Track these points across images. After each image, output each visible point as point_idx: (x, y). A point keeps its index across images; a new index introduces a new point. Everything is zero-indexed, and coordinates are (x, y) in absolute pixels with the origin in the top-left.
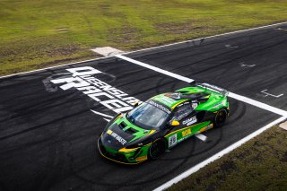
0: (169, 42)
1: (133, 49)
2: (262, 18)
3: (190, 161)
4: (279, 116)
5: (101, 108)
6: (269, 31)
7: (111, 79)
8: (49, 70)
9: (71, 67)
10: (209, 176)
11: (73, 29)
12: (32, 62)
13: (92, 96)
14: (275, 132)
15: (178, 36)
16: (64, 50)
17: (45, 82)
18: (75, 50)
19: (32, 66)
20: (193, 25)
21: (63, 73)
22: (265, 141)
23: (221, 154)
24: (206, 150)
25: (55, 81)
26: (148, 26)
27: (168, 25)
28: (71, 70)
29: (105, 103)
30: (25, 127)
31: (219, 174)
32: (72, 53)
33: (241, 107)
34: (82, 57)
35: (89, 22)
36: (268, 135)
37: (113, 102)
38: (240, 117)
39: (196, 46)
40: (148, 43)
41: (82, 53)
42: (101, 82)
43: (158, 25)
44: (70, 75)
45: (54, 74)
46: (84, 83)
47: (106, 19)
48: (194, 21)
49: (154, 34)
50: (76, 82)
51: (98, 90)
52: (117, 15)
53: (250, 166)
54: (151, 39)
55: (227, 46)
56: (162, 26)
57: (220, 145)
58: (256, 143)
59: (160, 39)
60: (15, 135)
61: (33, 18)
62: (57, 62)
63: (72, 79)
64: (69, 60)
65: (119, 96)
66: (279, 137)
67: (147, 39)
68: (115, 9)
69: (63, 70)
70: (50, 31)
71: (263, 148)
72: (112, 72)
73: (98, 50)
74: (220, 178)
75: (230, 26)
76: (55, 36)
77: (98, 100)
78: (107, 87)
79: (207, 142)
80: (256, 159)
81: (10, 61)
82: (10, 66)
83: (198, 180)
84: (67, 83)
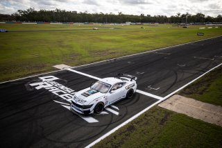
1: (76, 65)
2: (147, 47)
3: (110, 127)
4: (158, 100)
5: (59, 99)
6: (151, 54)
7: (65, 82)
9: (42, 76)
10: (120, 134)
11: (42, 55)
12: (18, 74)
13: (54, 92)
14: (156, 109)
15: (102, 57)
16: (37, 67)
17: (26, 85)
18: (43, 66)
19: (18, 77)
20: (110, 51)
21: (37, 80)
23: (127, 122)
25: (32, 85)
26: (85, 52)
27: (96, 52)
28: (41, 78)
29: (61, 96)
31: (126, 133)
32: (43, 68)
34: (45, 71)
35: (51, 50)
36: (152, 111)
37: (66, 95)
38: (137, 101)
39: (111, 63)
40: (85, 62)
42: (59, 84)
43: (91, 52)
44: (41, 81)
45: (33, 80)
46: (49, 85)
47: (61, 48)
48: (110, 49)
49: (88, 56)
50: (45, 85)
51: (57, 89)
52: (67, 46)
53: (143, 128)
54: (87, 59)
55: (129, 62)
56: (93, 52)
57: (127, 116)
58: (146, 115)
59: (92, 59)
61: (18, 49)
62: (33, 74)
63: (42, 83)
64: (40, 72)
65: (69, 92)
66: (158, 111)
68: (66, 43)
69: (37, 78)
70: (29, 56)
71: (149, 118)
72: (65, 78)
73: (57, 66)
74: (127, 135)
75: (130, 52)
76: (32, 58)
77: (57, 94)
78: (63, 87)
79: (120, 115)
80: (146, 124)
81: (4, 74)
82: (5, 76)
83: (115, 137)
84: (40, 86)
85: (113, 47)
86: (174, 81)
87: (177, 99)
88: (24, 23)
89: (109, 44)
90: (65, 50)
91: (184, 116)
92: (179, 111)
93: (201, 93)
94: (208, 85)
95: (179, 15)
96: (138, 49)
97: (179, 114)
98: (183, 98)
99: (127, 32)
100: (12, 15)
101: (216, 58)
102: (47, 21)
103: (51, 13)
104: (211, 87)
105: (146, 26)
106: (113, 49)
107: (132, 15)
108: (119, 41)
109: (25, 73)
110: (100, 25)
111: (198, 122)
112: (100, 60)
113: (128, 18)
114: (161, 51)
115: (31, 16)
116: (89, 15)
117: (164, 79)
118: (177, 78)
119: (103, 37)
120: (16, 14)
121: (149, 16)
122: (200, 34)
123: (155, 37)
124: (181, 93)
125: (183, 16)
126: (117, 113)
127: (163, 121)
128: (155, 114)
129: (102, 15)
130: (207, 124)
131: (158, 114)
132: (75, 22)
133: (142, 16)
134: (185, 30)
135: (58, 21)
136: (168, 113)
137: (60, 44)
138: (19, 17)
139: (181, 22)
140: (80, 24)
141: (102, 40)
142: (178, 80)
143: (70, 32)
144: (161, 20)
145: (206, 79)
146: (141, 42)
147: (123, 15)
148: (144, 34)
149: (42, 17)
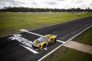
1: (29, 30)
2: (58, 22)
3: (43, 55)
4: (63, 43)
6: (60, 24)
7: (24, 37)
9: (14, 34)
10: (48, 58)
11: (14, 25)
12: (4, 34)
13: (20, 41)
14: (62, 47)
15: (40, 26)
16: (12, 31)
17: (7, 38)
18: (15, 30)
19: (4, 35)
20: (43, 24)
21: (12, 36)
22: (60, 49)
24: (47, 52)
25: (10, 38)
27: (37, 24)
28: (14, 35)
29: (23, 43)
32: (15, 31)
35: (18, 24)
36: (61, 48)
37: (25, 42)
38: (54, 44)
39: (44, 28)
41: (17, 31)
42: (22, 38)
43: (35, 24)
44: (14, 36)
45: (10, 36)
46: (18, 38)
47: (22, 23)
53: (57, 55)
54: (33, 27)
55: (51, 28)
56: (36, 24)
57: (50, 51)
58: (58, 50)
59: (36, 27)
61: (4, 23)
62: (10, 33)
64: (14, 33)
66: (63, 48)
67: (32, 27)
68: (25, 20)
70: (9, 26)
71: (60, 51)
72: (24, 35)
73: (21, 30)
74: (51, 58)
75: (51, 24)
78: (23, 39)
79: (47, 50)
80: (58, 53)
83: (46, 59)
86: (69, 35)
87: (71, 43)
90: (24, 23)
91: (74, 49)
92: (72, 48)
93: (80, 40)
94: (83, 37)
95: (70, 8)
96: (54, 22)
97: (72, 49)
98: (73, 42)
99: (50, 16)
100: (2, 9)
101: (86, 26)
102: (16, 12)
103: (18, 8)
104: (84, 37)
105: (57, 13)
106: (44, 23)
107: (52, 9)
108: (47, 19)
110: (39, 13)
111: (80, 52)
113: (50, 10)
114: (64, 23)
115: (10, 10)
116: (34, 9)
117: (65, 34)
120: (3, 9)
121: (58, 9)
122: (79, 16)
123: (61, 17)
124: (72, 40)
125: (72, 9)
126: (46, 49)
127: (65, 52)
128: (62, 49)
129: (39, 9)
130: (83, 52)
133: (56, 9)
134: (73, 14)
136: (67, 49)
137: (22, 21)
138: (5, 10)
139: (71, 11)
140: (30, 13)
141: (39, 19)
142: (71, 34)
143: (26, 16)
144: (63, 11)
145: (82, 34)
146: (56, 19)
147: (48, 9)
148: (56, 16)
149: (15, 10)
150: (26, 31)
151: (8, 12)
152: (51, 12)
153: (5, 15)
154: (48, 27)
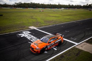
0: (48, 25)
1: (39, 27)
2: (71, 20)
4: (75, 44)
6: (72, 23)
8: (18, 32)
9: (23, 31)
10: (57, 59)
11: (24, 22)
12: (14, 30)
13: (29, 39)
14: (74, 48)
16: (22, 27)
17: (17, 35)
18: (24, 27)
19: (14, 31)
20: (54, 21)
21: (21, 33)
22: (71, 51)
24: (57, 52)
25: (19, 35)
26: (42, 21)
28: (24, 32)
29: (32, 40)
30: (12, 46)
31: (60, 59)
33: (65, 42)
34: (26, 29)
35: (28, 20)
36: (72, 49)
37: (33, 40)
39: (54, 26)
40: (42, 26)
41: (26, 28)
42: (31, 35)
44: (23, 33)
46: (27, 35)
47: (32, 19)
48: (54, 20)
49: (44, 23)
50: (25, 35)
51: (30, 37)
52: (35, 19)
53: (67, 57)
54: (43, 25)
55: (62, 26)
56: (46, 21)
57: (60, 51)
58: (69, 51)
59: (45, 25)
60: (9, 48)
61: (14, 19)
62: (20, 30)
63: (24, 34)
64: (23, 30)
67: (42, 24)
68: (34, 17)
71: (71, 52)
72: (34, 33)
73: (30, 27)
76: (20, 24)
77: (30, 39)
78: (32, 36)
79: (57, 50)
80: (69, 55)
81: (9, 29)
82: (9, 31)
83: (54, 60)
84: (23, 35)
85: (55, 19)
86: (84, 36)
87: (85, 45)
88: (17, 8)
89: (54, 18)
90: (34, 20)
91: (88, 53)
92: (86, 50)
96: (67, 20)
98: (88, 44)
100: (13, 5)
102: (27, 8)
103: (28, 4)
105: (71, 10)
107: (64, 5)
108: (58, 17)
109: (17, 30)
110: (50, 9)
112: (49, 25)
113: (62, 6)
115: (20, 5)
116: (45, 5)
118: (85, 34)
119: (51, 15)
120: (14, 5)
121: (72, 5)
123: (75, 15)
124: (87, 42)
126: (56, 49)
127: (77, 54)
129: (51, 5)
131: (75, 51)
132: (38, 8)
133: (69, 5)
134: (90, 12)
135: (31, 8)
136: (80, 51)
137: (32, 17)
139: (88, 8)
140: (41, 9)
142: (86, 36)
143: (36, 12)
146: (68, 17)
147: (60, 5)
148: (70, 14)
149: (25, 6)
150: (35, 28)
151: (18, 8)
152: (63, 8)
153: (16, 11)
154: (59, 25)
